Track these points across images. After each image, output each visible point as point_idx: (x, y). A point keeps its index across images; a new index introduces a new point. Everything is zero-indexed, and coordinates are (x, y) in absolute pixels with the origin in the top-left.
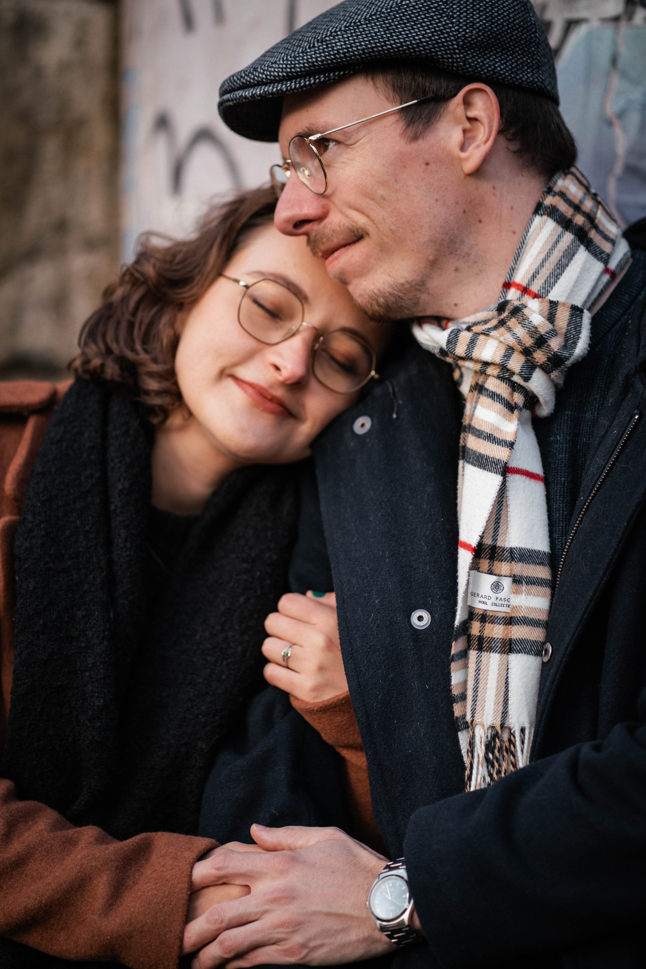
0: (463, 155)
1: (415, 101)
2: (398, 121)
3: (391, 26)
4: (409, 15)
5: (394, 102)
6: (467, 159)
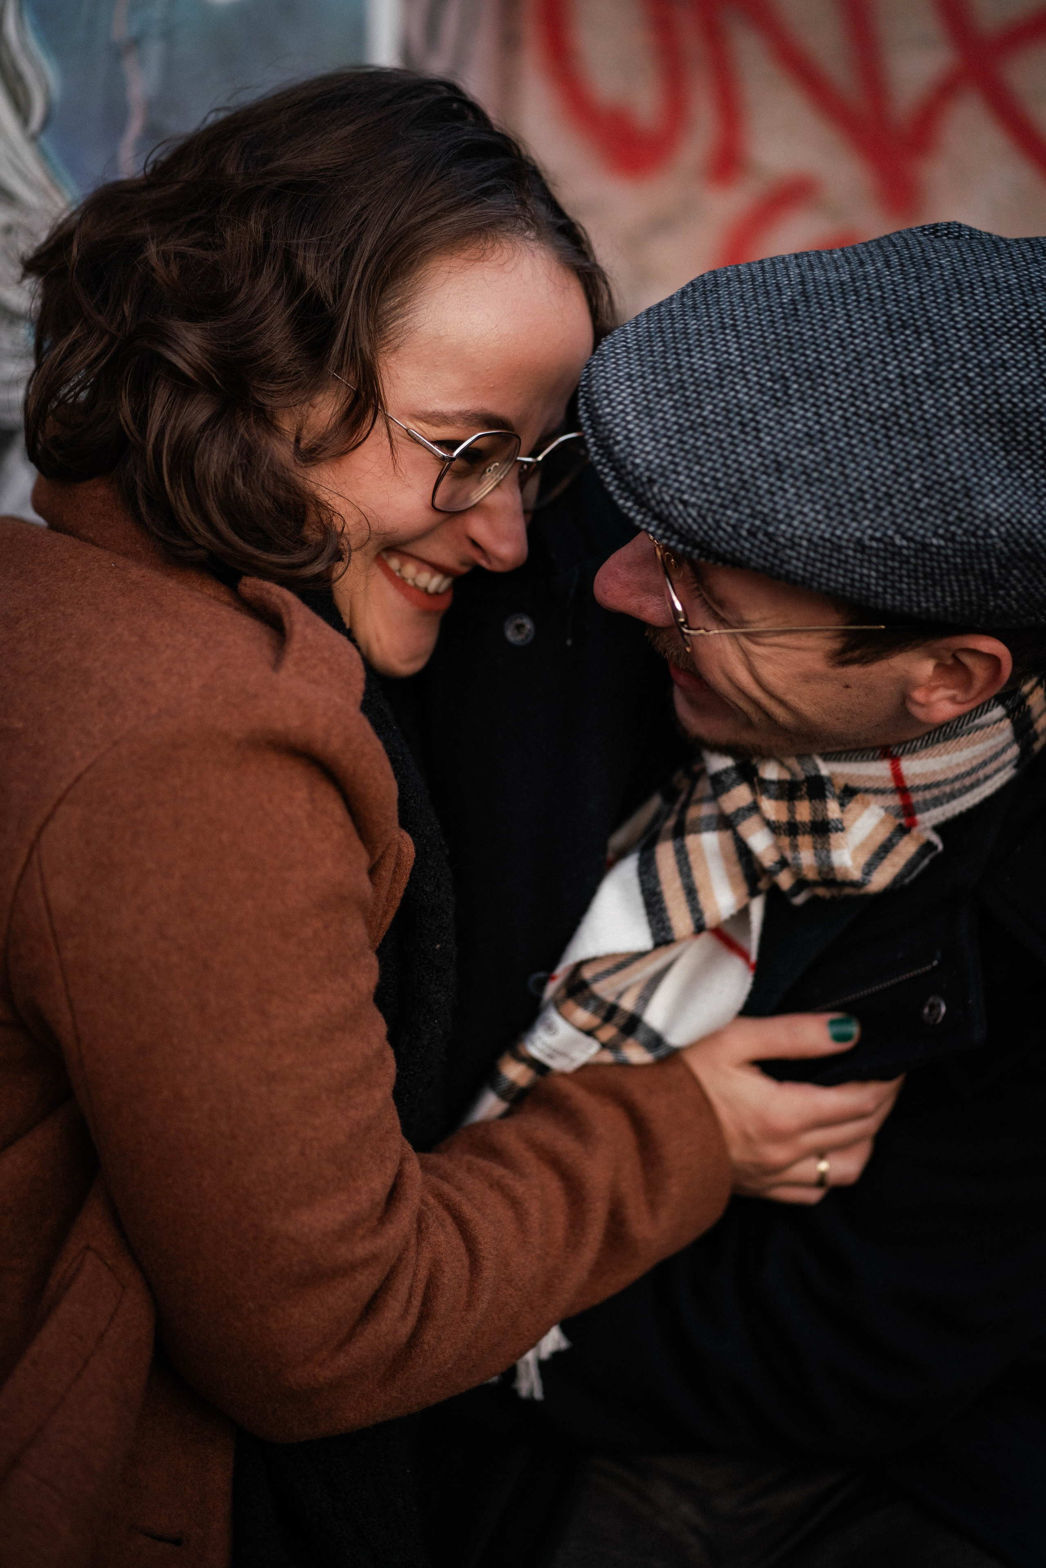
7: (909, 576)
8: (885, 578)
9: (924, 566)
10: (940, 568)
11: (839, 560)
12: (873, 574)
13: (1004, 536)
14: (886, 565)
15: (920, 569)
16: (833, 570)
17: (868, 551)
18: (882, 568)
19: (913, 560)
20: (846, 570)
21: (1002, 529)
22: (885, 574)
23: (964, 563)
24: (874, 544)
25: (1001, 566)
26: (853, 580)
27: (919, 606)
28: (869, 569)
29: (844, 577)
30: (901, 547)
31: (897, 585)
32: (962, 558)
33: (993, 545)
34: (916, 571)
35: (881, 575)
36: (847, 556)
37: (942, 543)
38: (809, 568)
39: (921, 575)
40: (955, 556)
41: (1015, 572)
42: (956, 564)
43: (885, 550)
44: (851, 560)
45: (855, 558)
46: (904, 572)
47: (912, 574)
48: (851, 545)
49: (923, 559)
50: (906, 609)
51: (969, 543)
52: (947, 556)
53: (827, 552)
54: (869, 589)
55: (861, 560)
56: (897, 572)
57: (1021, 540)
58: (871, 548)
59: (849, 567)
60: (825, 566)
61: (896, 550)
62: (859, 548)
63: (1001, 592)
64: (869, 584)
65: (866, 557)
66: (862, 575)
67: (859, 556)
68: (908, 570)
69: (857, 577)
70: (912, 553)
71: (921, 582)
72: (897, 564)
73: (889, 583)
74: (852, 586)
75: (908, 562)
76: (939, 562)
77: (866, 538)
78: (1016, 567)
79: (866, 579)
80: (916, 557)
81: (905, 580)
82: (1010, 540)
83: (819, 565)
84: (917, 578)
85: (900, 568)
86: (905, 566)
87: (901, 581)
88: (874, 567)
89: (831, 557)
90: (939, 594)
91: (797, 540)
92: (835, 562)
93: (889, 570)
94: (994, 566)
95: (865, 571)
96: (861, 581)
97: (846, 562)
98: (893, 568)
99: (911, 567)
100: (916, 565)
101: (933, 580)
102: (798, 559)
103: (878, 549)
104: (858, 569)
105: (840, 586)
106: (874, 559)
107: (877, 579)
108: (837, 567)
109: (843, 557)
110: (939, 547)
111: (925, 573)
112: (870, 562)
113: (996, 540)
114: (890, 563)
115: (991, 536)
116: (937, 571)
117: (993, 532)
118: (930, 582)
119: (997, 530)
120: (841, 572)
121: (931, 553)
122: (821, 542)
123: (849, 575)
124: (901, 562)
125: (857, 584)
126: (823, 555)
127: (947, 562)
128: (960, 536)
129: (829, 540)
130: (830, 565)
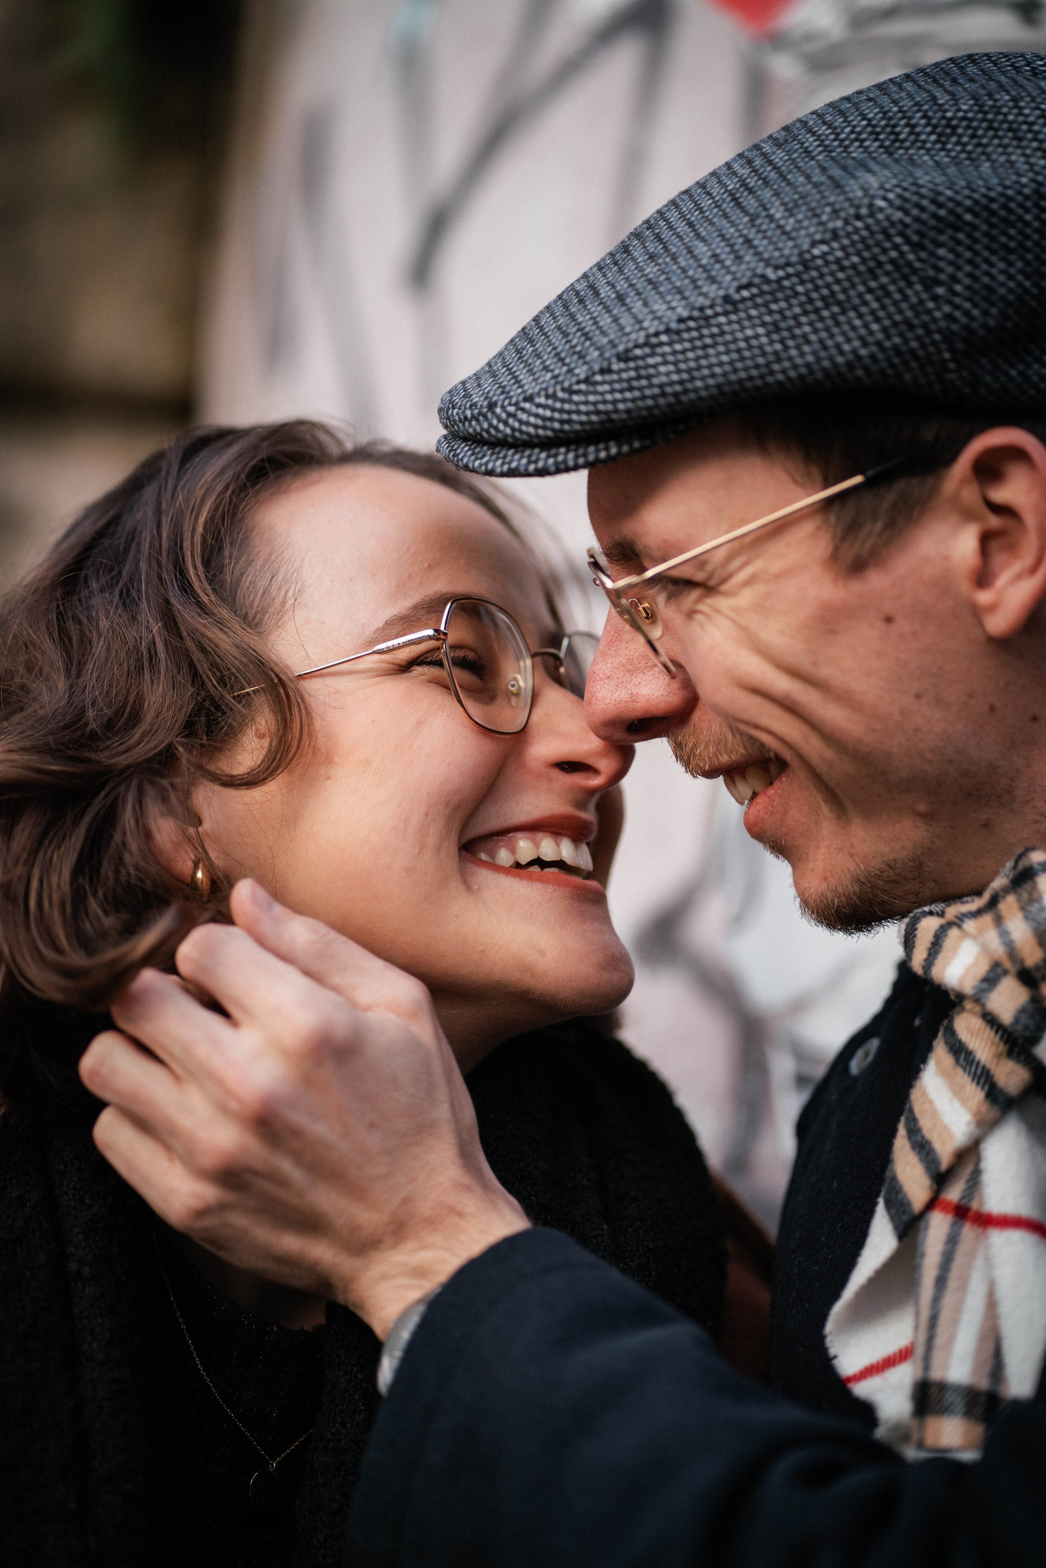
0: (984, 597)
1: (858, 479)
2: (818, 529)
3: (784, 318)
4: (828, 286)
5: (808, 486)
6: (992, 608)
7: (805, 313)
8: (778, 329)
9: (817, 288)
10: (838, 281)
11: (712, 336)
12: (761, 330)
13: (898, 202)
14: (771, 312)
15: (815, 295)
16: (711, 351)
17: (741, 306)
18: (767, 319)
19: (800, 289)
20: (725, 344)
21: (891, 196)
22: (775, 324)
23: (864, 261)
24: (745, 293)
25: (917, 247)
26: (739, 351)
27: (842, 353)
28: (753, 326)
29: (728, 352)
30: (779, 280)
31: (797, 331)
32: (858, 254)
33: (888, 218)
34: (811, 301)
35: (771, 328)
36: (719, 325)
37: (825, 248)
38: (683, 366)
39: (819, 304)
40: (848, 256)
41: (941, 252)
42: (854, 266)
43: (762, 293)
44: (726, 328)
45: (730, 323)
46: (797, 310)
47: (809, 307)
48: (719, 309)
49: (812, 280)
50: (826, 363)
51: (857, 230)
52: (838, 261)
53: (695, 334)
54: (764, 354)
55: (739, 322)
56: (788, 313)
57: (925, 202)
58: (744, 300)
59: (728, 337)
60: (700, 352)
61: (775, 286)
62: (729, 308)
63: (940, 291)
64: (761, 347)
65: (742, 315)
66: (747, 339)
67: (733, 317)
68: (801, 305)
69: (742, 345)
70: (795, 280)
71: (825, 313)
72: (783, 304)
73: (785, 334)
74: (742, 359)
75: (796, 294)
76: (832, 274)
77: (732, 291)
78: (939, 245)
79: (754, 342)
80: (802, 282)
81: (803, 319)
82: (907, 206)
83: (691, 355)
84: (817, 311)
85: (790, 306)
86: (794, 301)
87: (799, 325)
88: (757, 321)
89: (702, 337)
90: (858, 323)
91: (654, 340)
92: (708, 341)
93: (777, 317)
94: (906, 248)
95: (749, 332)
96: (750, 347)
97: (722, 333)
98: (781, 312)
99: (803, 298)
100: (807, 293)
101: (839, 303)
102: (665, 363)
103: (752, 298)
104: (739, 335)
105: (728, 368)
106: (753, 312)
107: (768, 335)
108: (713, 346)
109: (715, 330)
110: (824, 255)
111: (823, 298)
112: (750, 318)
113: (889, 211)
114: (774, 307)
115: (881, 210)
116: (836, 288)
117: (881, 203)
118: (836, 309)
119: (885, 199)
120: (721, 348)
121: (817, 269)
122: (682, 326)
123: (732, 347)
124: (787, 299)
125: (747, 354)
126: (691, 340)
127: (842, 269)
128: (843, 229)
129: (691, 318)
130: (705, 347)
